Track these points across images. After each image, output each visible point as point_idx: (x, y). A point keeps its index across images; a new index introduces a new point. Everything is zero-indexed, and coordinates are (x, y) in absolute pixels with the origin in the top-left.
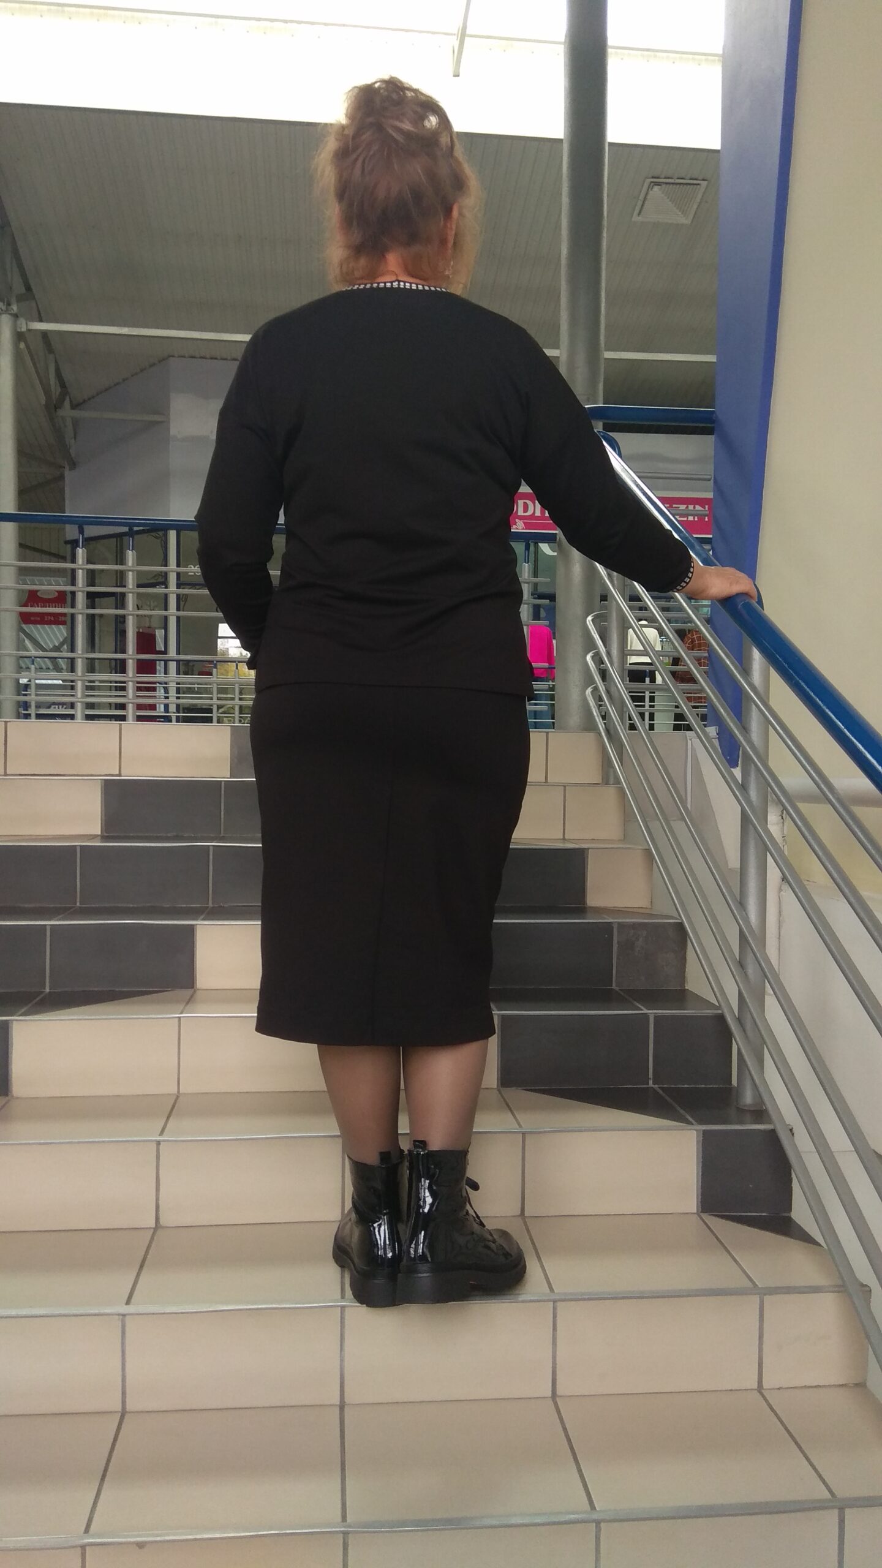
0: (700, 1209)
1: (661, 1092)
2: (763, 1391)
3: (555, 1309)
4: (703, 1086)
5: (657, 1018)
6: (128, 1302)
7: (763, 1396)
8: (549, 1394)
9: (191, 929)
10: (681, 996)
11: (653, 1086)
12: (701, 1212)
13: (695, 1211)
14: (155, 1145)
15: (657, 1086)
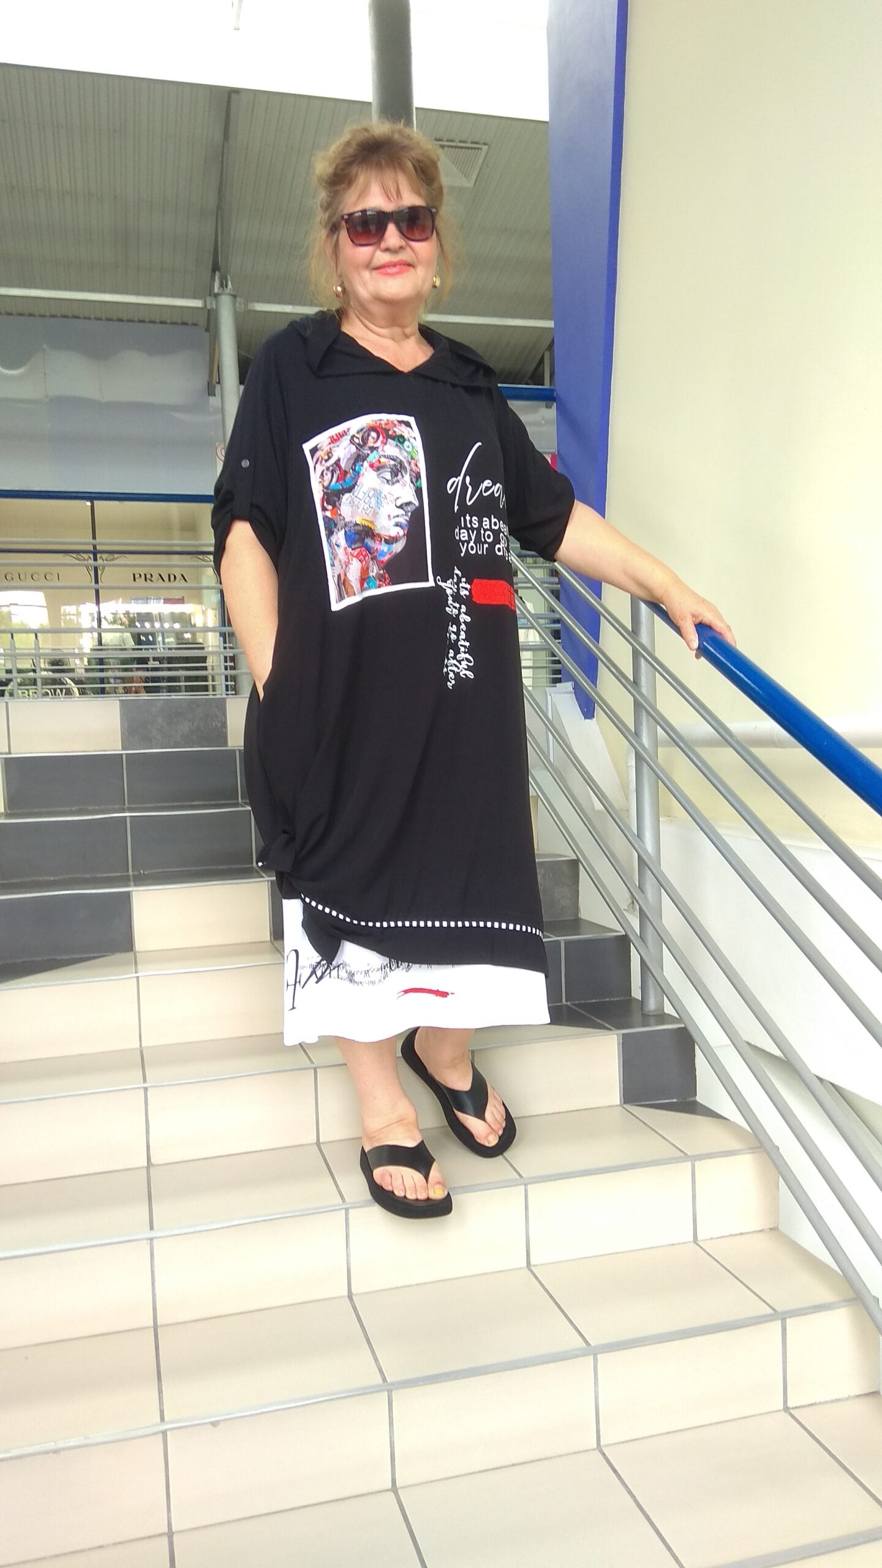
0: (623, 1102)
1: (574, 1007)
2: (698, 1242)
3: (526, 1191)
4: (608, 999)
5: (567, 943)
6: (152, 1228)
7: (699, 1245)
8: (525, 1264)
9: (128, 895)
10: (576, 924)
11: (566, 1003)
12: (624, 1103)
13: (619, 1104)
14: (143, 1092)
15: (569, 1003)
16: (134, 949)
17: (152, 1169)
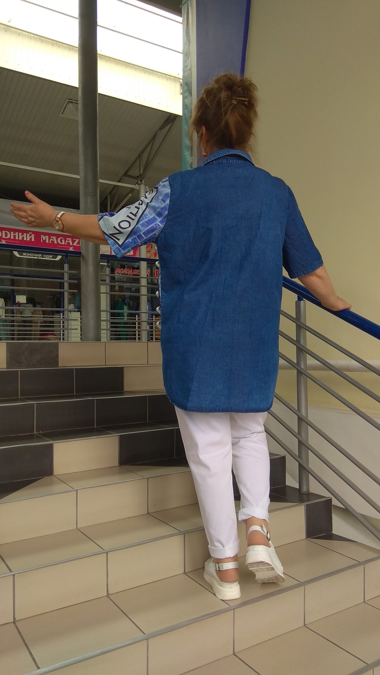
3: (304, 588)
9: (52, 446)
12: (307, 538)
16: (53, 475)
17: (110, 596)
